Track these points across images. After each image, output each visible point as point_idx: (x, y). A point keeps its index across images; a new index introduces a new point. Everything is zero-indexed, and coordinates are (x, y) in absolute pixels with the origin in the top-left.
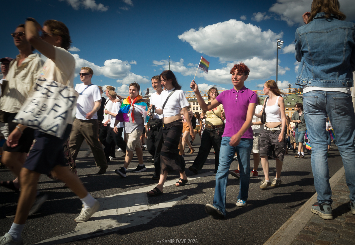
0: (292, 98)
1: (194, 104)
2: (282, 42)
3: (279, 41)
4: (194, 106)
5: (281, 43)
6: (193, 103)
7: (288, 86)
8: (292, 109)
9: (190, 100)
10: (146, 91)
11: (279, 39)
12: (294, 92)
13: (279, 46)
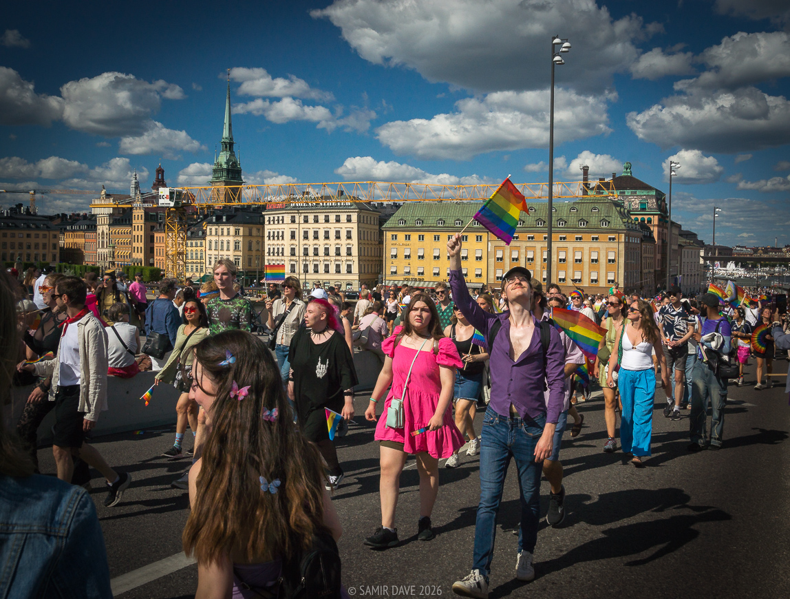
0: (593, 206)
1: (306, 221)
2: (566, 44)
3: (557, 41)
4: (306, 226)
5: (564, 49)
6: (302, 218)
7: (582, 172)
8: (593, 239)
9: (296, 206)
10: (155, 177)
11: (557, 37)
12: (599, 188)
13: (557, 58)
